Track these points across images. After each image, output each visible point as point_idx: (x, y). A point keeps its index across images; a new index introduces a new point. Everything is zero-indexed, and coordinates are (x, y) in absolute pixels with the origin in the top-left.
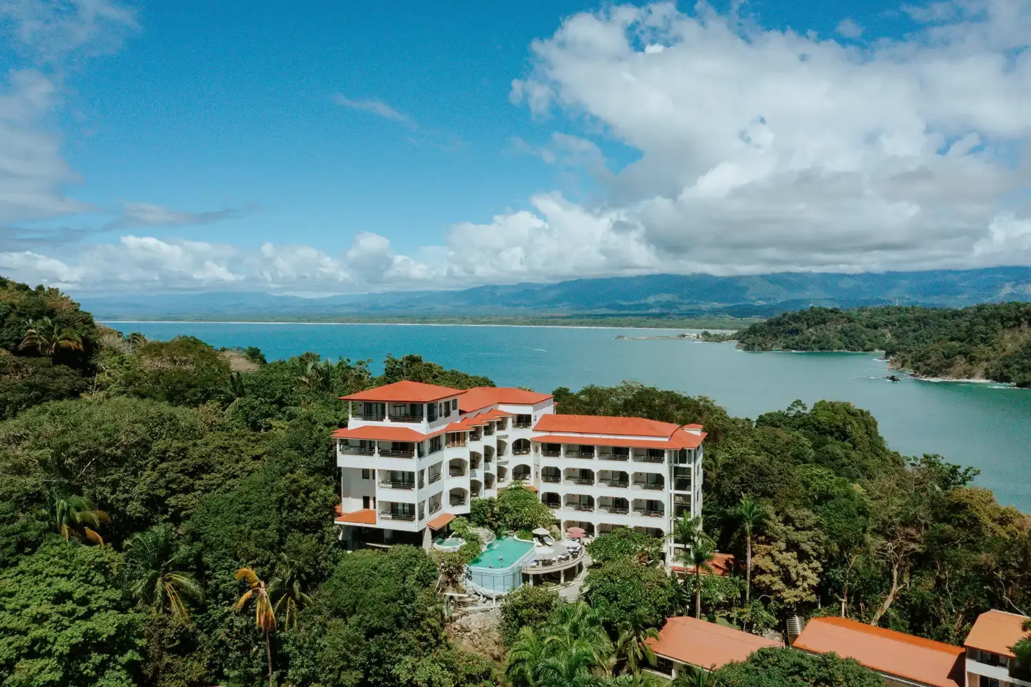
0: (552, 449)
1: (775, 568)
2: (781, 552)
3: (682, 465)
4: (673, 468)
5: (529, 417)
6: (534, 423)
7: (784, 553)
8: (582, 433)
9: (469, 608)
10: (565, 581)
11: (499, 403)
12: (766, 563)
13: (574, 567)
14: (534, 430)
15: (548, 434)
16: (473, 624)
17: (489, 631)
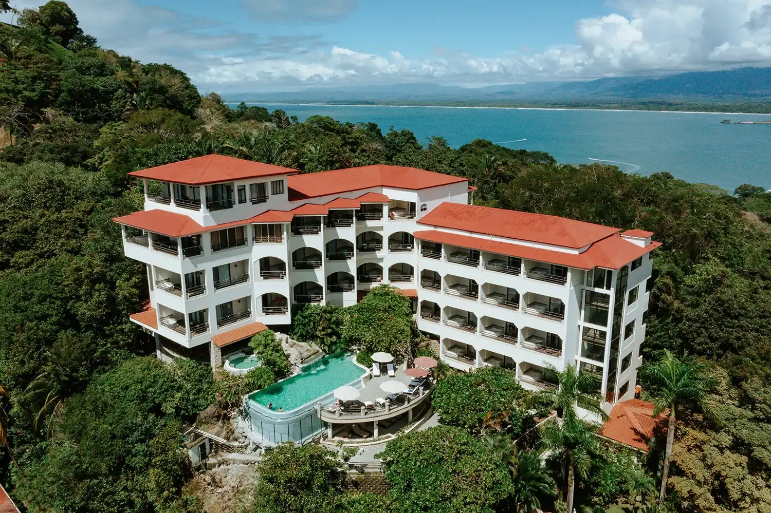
0: (432, 249)
1: (702, 473)
2: (721, 450)
3: (597, 290)
4: (584, 291)
5: (413, 205)
6: (419, 214)
7: (727, 452)
8: (471, 232)
9: (233, 456)
10: (379, 435)
11: (382, 186)
12: (691, 462)
13: (407, 413)
14: (418, 222)
15: (432, 229)
16: (229, 477)
17: (244, 492)
